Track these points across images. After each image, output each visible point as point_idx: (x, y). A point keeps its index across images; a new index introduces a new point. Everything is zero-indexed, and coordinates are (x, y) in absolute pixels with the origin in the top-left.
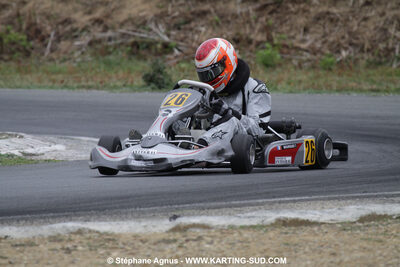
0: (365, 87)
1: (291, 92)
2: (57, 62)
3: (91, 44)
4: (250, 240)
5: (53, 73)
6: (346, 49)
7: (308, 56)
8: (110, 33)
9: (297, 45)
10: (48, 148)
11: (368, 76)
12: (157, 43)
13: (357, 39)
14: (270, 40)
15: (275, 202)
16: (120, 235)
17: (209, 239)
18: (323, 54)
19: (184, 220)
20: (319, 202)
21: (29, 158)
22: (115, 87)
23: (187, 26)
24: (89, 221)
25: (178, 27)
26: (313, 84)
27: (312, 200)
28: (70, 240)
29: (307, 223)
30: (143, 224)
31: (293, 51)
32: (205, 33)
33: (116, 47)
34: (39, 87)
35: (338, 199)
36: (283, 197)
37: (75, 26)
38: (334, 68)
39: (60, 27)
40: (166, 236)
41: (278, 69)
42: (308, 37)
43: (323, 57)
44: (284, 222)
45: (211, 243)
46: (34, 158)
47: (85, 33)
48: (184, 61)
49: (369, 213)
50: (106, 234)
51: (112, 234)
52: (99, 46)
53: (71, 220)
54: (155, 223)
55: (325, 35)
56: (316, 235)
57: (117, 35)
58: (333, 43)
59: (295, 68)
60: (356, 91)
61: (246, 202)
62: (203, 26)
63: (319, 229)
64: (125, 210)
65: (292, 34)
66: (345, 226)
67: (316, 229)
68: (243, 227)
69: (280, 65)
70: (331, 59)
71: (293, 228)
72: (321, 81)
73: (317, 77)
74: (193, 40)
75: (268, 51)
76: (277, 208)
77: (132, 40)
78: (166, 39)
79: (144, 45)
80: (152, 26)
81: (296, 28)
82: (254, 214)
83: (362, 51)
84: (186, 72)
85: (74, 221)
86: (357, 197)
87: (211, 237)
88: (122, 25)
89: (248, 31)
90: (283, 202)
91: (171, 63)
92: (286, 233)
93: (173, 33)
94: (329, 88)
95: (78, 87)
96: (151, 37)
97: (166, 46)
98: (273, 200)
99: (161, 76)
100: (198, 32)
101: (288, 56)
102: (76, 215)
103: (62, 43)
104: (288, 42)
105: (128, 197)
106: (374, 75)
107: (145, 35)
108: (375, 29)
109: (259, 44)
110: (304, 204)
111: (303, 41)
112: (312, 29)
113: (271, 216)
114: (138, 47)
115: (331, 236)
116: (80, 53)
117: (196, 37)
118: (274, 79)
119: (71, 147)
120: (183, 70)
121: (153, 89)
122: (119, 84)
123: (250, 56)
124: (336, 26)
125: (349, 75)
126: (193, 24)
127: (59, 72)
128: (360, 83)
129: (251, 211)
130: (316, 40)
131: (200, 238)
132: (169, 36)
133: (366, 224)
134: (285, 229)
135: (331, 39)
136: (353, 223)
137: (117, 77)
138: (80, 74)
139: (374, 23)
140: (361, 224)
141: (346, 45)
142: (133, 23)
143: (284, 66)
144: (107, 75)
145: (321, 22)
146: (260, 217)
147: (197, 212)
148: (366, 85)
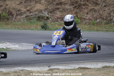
1: (83, 31)
2: (17, 22)
3: (26, 17)
5: (15, 25)
6: (99, 19)
7: (88, 21)
8: (31, 14)
9: (85, 18)
10: (13, 46)
11: (105, 27)
12: (45, 17)
13: (102, 16)
14: (77, 16)
15: (78, 62)
18: (92, 20)
19: (52, 67)
20: (91, 63)
21: (8, 49)
22: (33, 29)
23: (54, 12)
24: (25, 67)
25: (51, 12)
26: (89, 29)
27: (89, 62)
28: (20, 73)
29: (87, 68)
30: (40, 68)
31: (84, 19)
32: (59, 14)
33: (33, 18)
34: (11, 29)
35: (96, 62)
36: (81, 61)
37: (22, 12)
38: (95, 24)
39: (17, 12)
40: (47, 72)
41: (79, 25)
42: (88, 15)
43: (92, 21)
44: (81, 68)
46: (9, 49)
47: (24, 14)
48: (52, 22)
49: (105, 66)
50: (30, 71)
51: (32, 71)
52: (28, 17)
53: (20, 67)
54: (44, 68)
55: (93, 15)
56: (90, 72)
57: (34, 14)
58: (95, 17)
59: (84, 24)
60: (101, 31)
61: (70, 62)
62: (58, 12)
63: (91, 70)
64: (35, 64)
65: (83, 15)
66: (98, 69)
68: (69, 69)
69: (80, 23)
70: (95, 22)
71: (83, 70)
72: (92, 28)
73: (91, 27)
74: (55, 16)
75: (77, 19)
76: (79, 64)
77: (38, 16)
78: (48, 16)
79: (41, 17)
80: (44, 12)
81: (85, 13)
82: (72, 66)
83: (103, 19)
85: (21, 67)
86: (101, 61)
87: (60, 72)
88: (35, 11)
89: (71, 13)
91: (49, 22)
93: (50, 14)
94: (94, 30)
95: (22, 29)
96: (43, 15)
97: (47, 18)
99: (46, 26)
100: (57, 14)
101: (82, 21)
102: (21, 65)
103: (18, 16)
104: (82, 17)
105: (36, 60)
106: (107, 26)
108: (107, 13)
110: (87, 63)
111: (87, 17)
112: (89, 13)
113: (77, 66)
114: (39, 18)
115: (94, 72)
116: (23, 19)
117: (56, 15)
119: (20, 46)
120: (52, 24)
121: (44, 30)
122: (34, 28)
124: (96, 12)
125: (99, 26)
126: (55, 12)
127: (17, 25)
128: (103, 29)
129: (72, 65)
130: (90, 16)
131: (57, 72)
132: (48, 15)
133: (104, 69)
134: (81, 70)
135: (94, 16)
136: (101, 68)
137: (33, 26)
138: (23, 26)
139: (107, 12)
140: (103, 69)
141: (99, 18)
142: (38, 11)
143: (81, 24)
144: (30, 26)
145: (92, 11)
146: (74, 67)
147: (56, 65)
148: (104, 30)
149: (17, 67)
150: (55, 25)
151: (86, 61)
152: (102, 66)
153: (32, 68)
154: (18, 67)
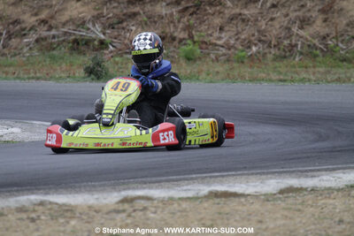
0: (274, 78)
1: (211, 82)
2: (9, 56)
3: (37, 41)
4: (188, 210)
5: (5, 66)
6: (256, 45)
7: (224, 51)
8: (53, 32)
9: (214, 41)
10: (6, 131)
11: (275, 68)
12: (94, 40)
13: (265, 36)
14: (191, 37)
15: (206, 177)
16: (76, 206)
17: (153, 209)
18: (236, 49)
19: (130, 193)
20: (244, 177)
22: (61, 78)
23: (120, 25)
24: (49, 194)
25: (112, 26)
26: (228, 74)
27: (239, 175)
28: (34, 211)
29: (235, 195)
30: (96, 196)
31: (210, 47)
32: (135, 31)
33: (59, 44)
35: (260, 174)
36: (213, 172)
37: (23, 26)
38: (246, 61)
39: (11, 26)
40: (116, 207)
41: (198, 62)
42: (223, 35)
43: (237, 52)
44: (216, 194)
45: (155, 213)
47: (32, 32)
48: (118, 55)
49: (288, 186)
50: (64, 205)
51: (70, 205)
52: (44, 43)
53: (33, 193)
54: (105, 195)
55: (238, 33)
56: (244, 205)
57: (60, 33)
58: (245, 40)
59: (213, 61)
60: (266, 81)
61: (182, 177)
62: (133, 25)
63: (246, 200)
64: (77, 185)
65: (209, 32)
66: (268, 198)
67: (243, 200)
68: (181, 199)
69: (200, 58)
70: (243, 54)
71: (223, 199)
72: (236, 72)
73: (232, 69)
74: (125, 38)
75: (190, 47)
76: (208, 182)
77: (73, 37)
78: (102, 37)
79: (84, 42)
80: (90, 26)
81: (213, 27)
82: (189, 187)
83: (269, 46)
84: (119, 65)
85: (36, 194)
86: (276, 172)
87: (155, 207)
88: (64, 24)
89: (172, 30)
90: (213, 177)
91: (106, 57)
92: (218, 204)
93: (108, 31)
94: (243, 78)
95: (29, 78)
96: (89, 35)
97: (102, 42)
98: (205, 175)
99: (100, 69)
100: (130, 31)
101: (207, 51)
102: (37, 189)
103: (13, 40)
104: (206, 39)
105: (79, 174)
106: (280, 67)
107: (84, 34)
108: (280, 28)
109: (181, 41)
110: (231, 179)
111: (220, 38)
112: (226, 28)
113: (205, 189)
114: (78, 44)
115: (257, 206)
116: (28, 48)
117: (128, 35)
118: (196, 70)
119: (25, 130)
120: (117, 63)
121: (93, 79)
122: (63, 75)
123: (174, 51)
124: (247, 25)
125: (258, 67)
126: (125, 24)
127: (11, 65)
128: (269, 74)
129: (187, 185)
131: (145, 209)
132: (104, 34)
133: (285, 195)
134: (217, 200)
135: (243, 37)
136: (275, 194)
137: (61, 69)
138: (28, 68)
139: (280, 23)
140: (281, 196)
141: (256, 42)
142: (74, 23)
143: (203, 59)
144: (52, 68)
145: (235, 22)
146: (194, 190)
147: (139, 186)
148: (274, 76)
149: (23, 195)
150: (126, 64)
151: (230, 173)
152: (279, 189)
153: (69, 196)
154: (27, 194)
